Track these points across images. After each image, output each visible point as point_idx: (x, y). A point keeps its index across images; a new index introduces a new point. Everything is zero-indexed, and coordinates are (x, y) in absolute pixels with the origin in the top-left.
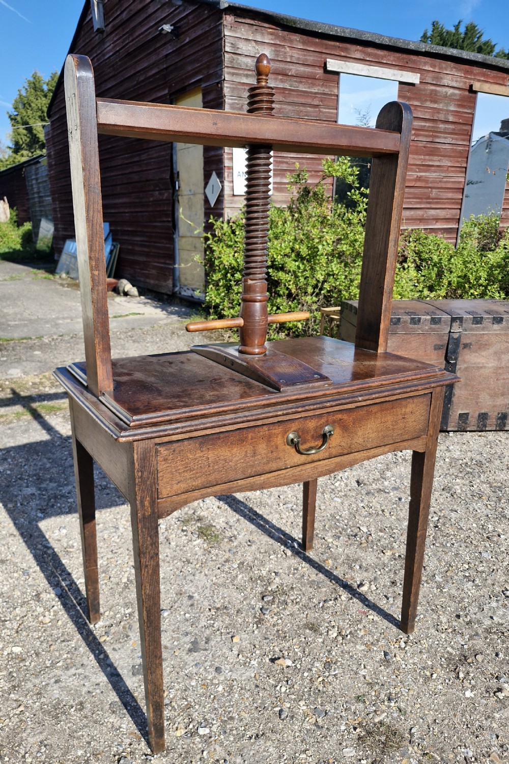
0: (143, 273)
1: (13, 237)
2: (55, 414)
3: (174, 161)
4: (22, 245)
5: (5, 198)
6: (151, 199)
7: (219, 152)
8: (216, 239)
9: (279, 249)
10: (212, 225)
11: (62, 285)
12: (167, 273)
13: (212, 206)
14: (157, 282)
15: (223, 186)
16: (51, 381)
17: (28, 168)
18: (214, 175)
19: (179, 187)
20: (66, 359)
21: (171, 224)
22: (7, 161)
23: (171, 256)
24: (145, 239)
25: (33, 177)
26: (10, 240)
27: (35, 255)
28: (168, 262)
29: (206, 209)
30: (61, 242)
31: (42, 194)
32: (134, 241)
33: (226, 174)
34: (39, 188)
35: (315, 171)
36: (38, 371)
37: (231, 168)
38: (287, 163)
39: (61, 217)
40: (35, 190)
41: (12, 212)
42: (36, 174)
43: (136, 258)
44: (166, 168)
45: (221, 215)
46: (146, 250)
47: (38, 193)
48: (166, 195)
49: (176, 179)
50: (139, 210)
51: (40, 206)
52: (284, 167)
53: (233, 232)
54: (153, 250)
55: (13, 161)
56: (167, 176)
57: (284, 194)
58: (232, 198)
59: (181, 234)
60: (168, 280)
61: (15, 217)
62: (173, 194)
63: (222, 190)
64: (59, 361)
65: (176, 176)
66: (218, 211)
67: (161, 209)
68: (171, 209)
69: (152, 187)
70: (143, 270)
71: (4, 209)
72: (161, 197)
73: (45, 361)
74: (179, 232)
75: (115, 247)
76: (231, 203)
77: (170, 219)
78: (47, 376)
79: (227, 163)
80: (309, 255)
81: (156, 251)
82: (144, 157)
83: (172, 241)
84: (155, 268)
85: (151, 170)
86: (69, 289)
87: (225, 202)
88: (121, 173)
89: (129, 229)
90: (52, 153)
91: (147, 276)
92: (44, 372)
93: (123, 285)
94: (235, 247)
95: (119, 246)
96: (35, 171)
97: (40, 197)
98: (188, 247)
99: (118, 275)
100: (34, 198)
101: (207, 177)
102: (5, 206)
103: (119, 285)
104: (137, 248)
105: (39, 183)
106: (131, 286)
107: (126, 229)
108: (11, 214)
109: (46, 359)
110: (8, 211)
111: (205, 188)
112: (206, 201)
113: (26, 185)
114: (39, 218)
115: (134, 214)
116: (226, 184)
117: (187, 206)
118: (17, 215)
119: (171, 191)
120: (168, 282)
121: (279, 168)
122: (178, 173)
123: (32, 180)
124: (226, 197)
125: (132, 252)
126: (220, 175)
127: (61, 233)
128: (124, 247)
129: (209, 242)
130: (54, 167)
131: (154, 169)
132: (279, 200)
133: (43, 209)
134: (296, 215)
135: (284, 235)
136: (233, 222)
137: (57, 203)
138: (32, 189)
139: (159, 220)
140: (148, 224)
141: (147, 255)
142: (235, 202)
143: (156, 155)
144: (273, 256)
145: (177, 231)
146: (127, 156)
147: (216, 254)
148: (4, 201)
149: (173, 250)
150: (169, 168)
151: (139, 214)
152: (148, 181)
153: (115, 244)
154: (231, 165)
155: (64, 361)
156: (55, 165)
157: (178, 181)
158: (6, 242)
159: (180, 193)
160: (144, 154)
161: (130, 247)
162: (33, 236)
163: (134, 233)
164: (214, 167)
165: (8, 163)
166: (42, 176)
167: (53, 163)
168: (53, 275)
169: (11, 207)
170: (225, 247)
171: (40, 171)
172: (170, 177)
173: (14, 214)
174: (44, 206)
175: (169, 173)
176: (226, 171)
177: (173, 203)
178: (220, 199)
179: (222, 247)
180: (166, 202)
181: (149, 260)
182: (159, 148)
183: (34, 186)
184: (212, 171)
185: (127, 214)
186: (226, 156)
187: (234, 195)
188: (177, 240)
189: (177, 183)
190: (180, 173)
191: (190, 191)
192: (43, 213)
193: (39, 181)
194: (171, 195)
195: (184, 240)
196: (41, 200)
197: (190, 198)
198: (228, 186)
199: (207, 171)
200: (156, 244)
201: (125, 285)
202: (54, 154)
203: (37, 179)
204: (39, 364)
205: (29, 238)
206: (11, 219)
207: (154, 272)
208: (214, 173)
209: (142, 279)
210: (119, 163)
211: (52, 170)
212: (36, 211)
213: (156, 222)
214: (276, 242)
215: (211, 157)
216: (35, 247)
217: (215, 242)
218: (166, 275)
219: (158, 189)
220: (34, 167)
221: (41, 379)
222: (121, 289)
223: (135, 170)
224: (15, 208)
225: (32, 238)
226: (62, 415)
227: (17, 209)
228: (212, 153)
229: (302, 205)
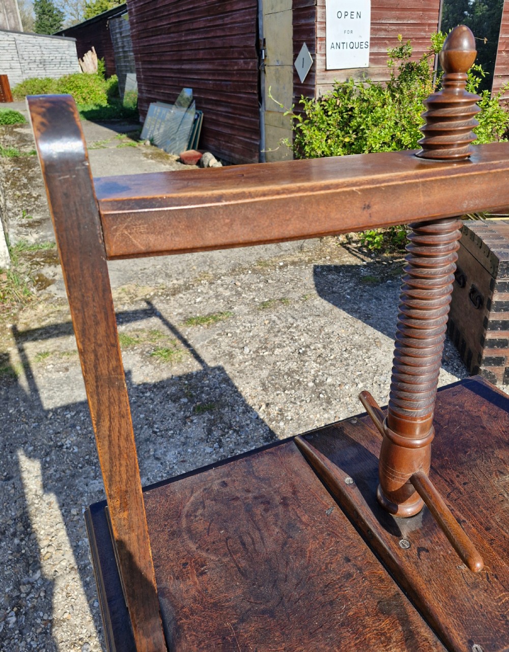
0: (228, 146)
1: (100, 92)
2: (133, 349)
3: (260, 27)
4: (109, 101)
5: (93, 48)
6: (236, 68)
7: (311, 21)
8: (307, 121)
9: (378, 137)
10: (303, 105)
11: (146, 155)
12: (253, 150)
13: (302, 82)
14: (242, 157)
15: (314, 60)
16: (130, 296)
17: (112, 21)
18: (305, 47)
19: (265, 56)
20: (146, 267)
21: (257, 97)
22: (94, 6)
23: (257, 131)
24: (230, 110)
25: (117, 31)
26: (97, 96)
27: (121, 114)
28: (253, 137)
29: (295, 84)
30: (145, 105)
31: (126, 49)
32: (218, 111)
33: (318, 46)
34: (123, 42)
35: (416, 39)
36: (117, 283)
37: (324, 39)
38: (385, 30)
39: (144, 78)
40: (120, 44)
41: (100, 63)
42: (120, 28)
43: (220, 129)
44: (251, 35)
45: (311, 93)
46: (231, 122)
47: (123, 47)
48: (251, 64)
49: (262, 47)
50: (223, 78)
51: (125, 62)
52: (382, 35)
53: (326, 112)
54: (238, 123)
55: (101, 7)
56: (252, 43)
57: (381, 66)
58: (324, 73)
59: (267, 109)
60: (255, 156)
61: (103, 68)
62: (259, 64)
63: (314, 65)
64: (139, 268)
65: (262, 43)
66: (309, 88)
67: (246, 79)
68: (256, 80)
69: (236, 55)
70: (228, 142)
71: (92, 59)
72: (246, 66)
73: (124, 269)
74: (265, 105)
75: (198, 116)
76: (323, 79)
77: (255, 92)
78: (127, 290)
79: (319, 34)
80: (411, 143)
81: (241, 124)
82: (227, 20)
83: (258, 114)
84: (240, 141)
85: (235, 35)
86: (153, 161)
87: (317, 78)
88: (203, 37)
89: (213, 98)
90: (133, 10)
91: (232, 150)
92: (123, 284)
93: (208, 160)
94: (328, 130)
95: (203, 114)
96: (119, 25)
97: (125, 52)
98: (276, 123)
99: (202, 147)
100: (118, 53)
101: (297, 48)
102: (93, 56)
103: (203, 159)
104: (221, 119)
105: (123, 37)
106: (216, 161)
107: (210, 98)
108: (98, 64)
109: (125, 266)
110: (96, 61)
111: (294, 61)
112: (296, 75)
113: (110, 38)
114: (124, 73)
115: (218, 82)
116: (318, 57)
117: (274, 78)
118: (104, 66)
119: (257, 60)
120: (254, 159)
121: (377, 36)
122: (264, 39)
123: (116, 33)
124: (318, 73)
125: (216, 123)
126: (312, 47)
127: (145, 95)
128: (207, 116)
129: (298, 125)
130: (136, 25)
131: (238, 34)
132: (376, 72)
133: (128, 64)
134: (397, 95)
135: (383, 120)
136: (325, 101)
137: (140, 63)
138: (117, 43)
139: (244, 91)
140: (233, 94)
141: (232, 127)
142: (328, 78)
143: (241, 19)
144: (371, 146)
145: (263, 104)
146: (209, 18)
147: (307, 139)
148: (92, 51)
149: (259, 125)
150: (255, 35)
151: (223, 83)
152: (231, 47)
153: (198, 112)
154: (324, 36)
155: (145, 269)
156: (137, 23)
157: (265, 50)
158: (94, 99)
159: (266, 63)
160: (227, 16)
161: (214, 117)
162: (120, 91)
163: (217, 103)
164: (304, 37)
165: (96, 8)
166: (126, 30)
167: (135, 21)
168: (138, 142)
169: (99, 57)
170: (316, 131)
171: (124, 24)
172: (256, 45)
173: (103, 64)
174: (128, 62)
175: (255, 41)
176: (318, 42)
177: (258, 74)
178: (311, 75)
179: (314, 131)
180: (251, 72)
181: (233, 133)
182: (244, 11)
183: (119, 40)
184: (303, 41)
185: (210, 82)
186: (318, 26)
187: (326, 70)
188: (263, 114)
189: (263, 51)
190: (266, 41)
191: (278, 61)
192: (128, 69)
193: (123, 35)
194: (257, 64)
195: (271, 115)
196: (126, 55)
197: (278, 69)
198: (321, 60)
199: (297, 41)
200: (241, 117)
201: (209, 161)
202: (135, 11)
203: (121, 33)
204: (117, 273)
205: (115, 93)
206: (99, 70)
207: (239, 146)
208: (305, 44)
209: (227, 152)
210: (201, 26)
211: (134, 28)
212: (121, 66)
213: (240, 93)
214: (375, 129)
215: (301, 26)
216: (122, 104)
217: (306, 124)
218: (251, 151)
219: (242, 57)
220: (117, 20)
221: (120, 293)
222: (206, 164)
223: (218, 35)
224: (102, 59)
225: (118, 94)
226: (139, 351)
227: (104, 60)
228: (303, 22)
229: (404, 84)
